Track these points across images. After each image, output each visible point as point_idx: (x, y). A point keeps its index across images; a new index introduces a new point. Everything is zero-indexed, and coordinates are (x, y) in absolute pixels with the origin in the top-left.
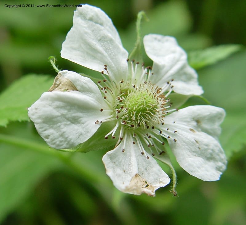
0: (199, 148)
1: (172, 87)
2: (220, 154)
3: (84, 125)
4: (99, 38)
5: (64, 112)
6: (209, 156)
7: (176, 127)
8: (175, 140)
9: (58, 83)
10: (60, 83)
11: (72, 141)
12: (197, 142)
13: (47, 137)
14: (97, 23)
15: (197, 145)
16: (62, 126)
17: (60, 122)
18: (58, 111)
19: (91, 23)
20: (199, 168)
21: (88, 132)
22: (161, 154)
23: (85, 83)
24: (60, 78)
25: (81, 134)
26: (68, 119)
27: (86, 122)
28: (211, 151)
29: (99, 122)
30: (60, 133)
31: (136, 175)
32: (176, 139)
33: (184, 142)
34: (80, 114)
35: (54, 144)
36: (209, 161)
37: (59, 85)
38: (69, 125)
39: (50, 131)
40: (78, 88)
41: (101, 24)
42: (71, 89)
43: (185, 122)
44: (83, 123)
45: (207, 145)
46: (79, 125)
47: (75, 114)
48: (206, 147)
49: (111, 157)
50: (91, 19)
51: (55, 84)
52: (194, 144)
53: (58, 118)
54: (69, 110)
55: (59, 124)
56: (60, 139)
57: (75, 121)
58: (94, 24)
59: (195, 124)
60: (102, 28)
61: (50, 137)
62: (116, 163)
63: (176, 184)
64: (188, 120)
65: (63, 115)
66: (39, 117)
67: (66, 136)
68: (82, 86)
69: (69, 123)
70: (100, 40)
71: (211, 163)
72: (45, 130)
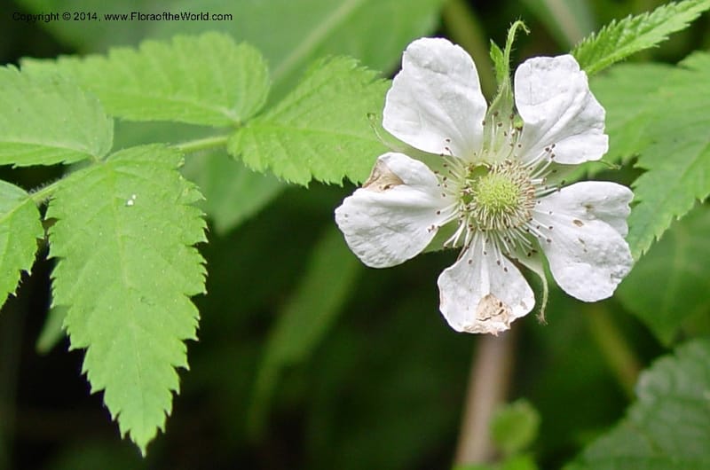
0: (585, 251)
1: (553, 156)
2: (621, 254)
3: (413, 234)
4: (440, 96)
5: (385, 220)
6: (600, 260)
7: (553, 218)
8: (549, 241)
9: (376, 174)
10: (380, 175)
11: (396, 257)
12: (582, 241)
13: (362, 253)
14: (437, 71)
15: (583, 246)
16: (382, 239)
17: (380, 234)
18: (375, 220)
19: (428, 71)
20: (581, 282)
21: (419, 243)
22: (529, 255)
23: (416, 174)
24: (380, 168)
25: (409, 247)
26: (390, 229)
27: (416, 229)
28: (603, 254)
29: (436, 227)
30: (380, 248)
31: (487, 297)
32: (550, 238)
33: (563, 243)
34: (407, 220)
35: (372, 262)
36: (601, 267)
37: (377, 178)
38: (393, 235)
39: (367, 245)
40: (405, 181)
41: (444, 73)
42: (395, 185)
43: (569, 209)
44: (413, 231)
45: (598, 246)
46: (406, 233)
47: (399, 220)
48: (596, 249)
49: (451, 274)
50: (428, 67)
51: (373, 177)
52: (577, 245)
53: (377, 230)
54: (392, 216)
55: (378, 237)
56: (380, 255)
57: (400, 229)
58: (433, 73)
59: (584, 211)
60: (445, 78)
61: (366, 254)
62: (459, 281)
63: (547, 304)
64: (574, 206)
65: (383, 225)
66: (351, 228)
67: (388, 252)
68: (411, 179)
69: (392, 232)
70: (442, 98)
71: (604, 270)
72: (359, 244)
